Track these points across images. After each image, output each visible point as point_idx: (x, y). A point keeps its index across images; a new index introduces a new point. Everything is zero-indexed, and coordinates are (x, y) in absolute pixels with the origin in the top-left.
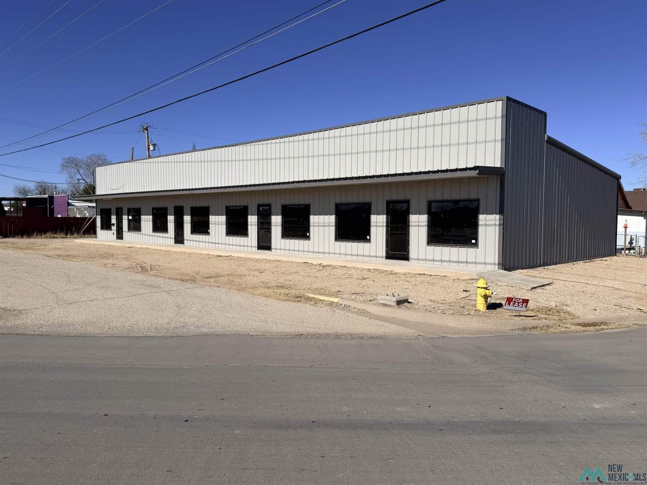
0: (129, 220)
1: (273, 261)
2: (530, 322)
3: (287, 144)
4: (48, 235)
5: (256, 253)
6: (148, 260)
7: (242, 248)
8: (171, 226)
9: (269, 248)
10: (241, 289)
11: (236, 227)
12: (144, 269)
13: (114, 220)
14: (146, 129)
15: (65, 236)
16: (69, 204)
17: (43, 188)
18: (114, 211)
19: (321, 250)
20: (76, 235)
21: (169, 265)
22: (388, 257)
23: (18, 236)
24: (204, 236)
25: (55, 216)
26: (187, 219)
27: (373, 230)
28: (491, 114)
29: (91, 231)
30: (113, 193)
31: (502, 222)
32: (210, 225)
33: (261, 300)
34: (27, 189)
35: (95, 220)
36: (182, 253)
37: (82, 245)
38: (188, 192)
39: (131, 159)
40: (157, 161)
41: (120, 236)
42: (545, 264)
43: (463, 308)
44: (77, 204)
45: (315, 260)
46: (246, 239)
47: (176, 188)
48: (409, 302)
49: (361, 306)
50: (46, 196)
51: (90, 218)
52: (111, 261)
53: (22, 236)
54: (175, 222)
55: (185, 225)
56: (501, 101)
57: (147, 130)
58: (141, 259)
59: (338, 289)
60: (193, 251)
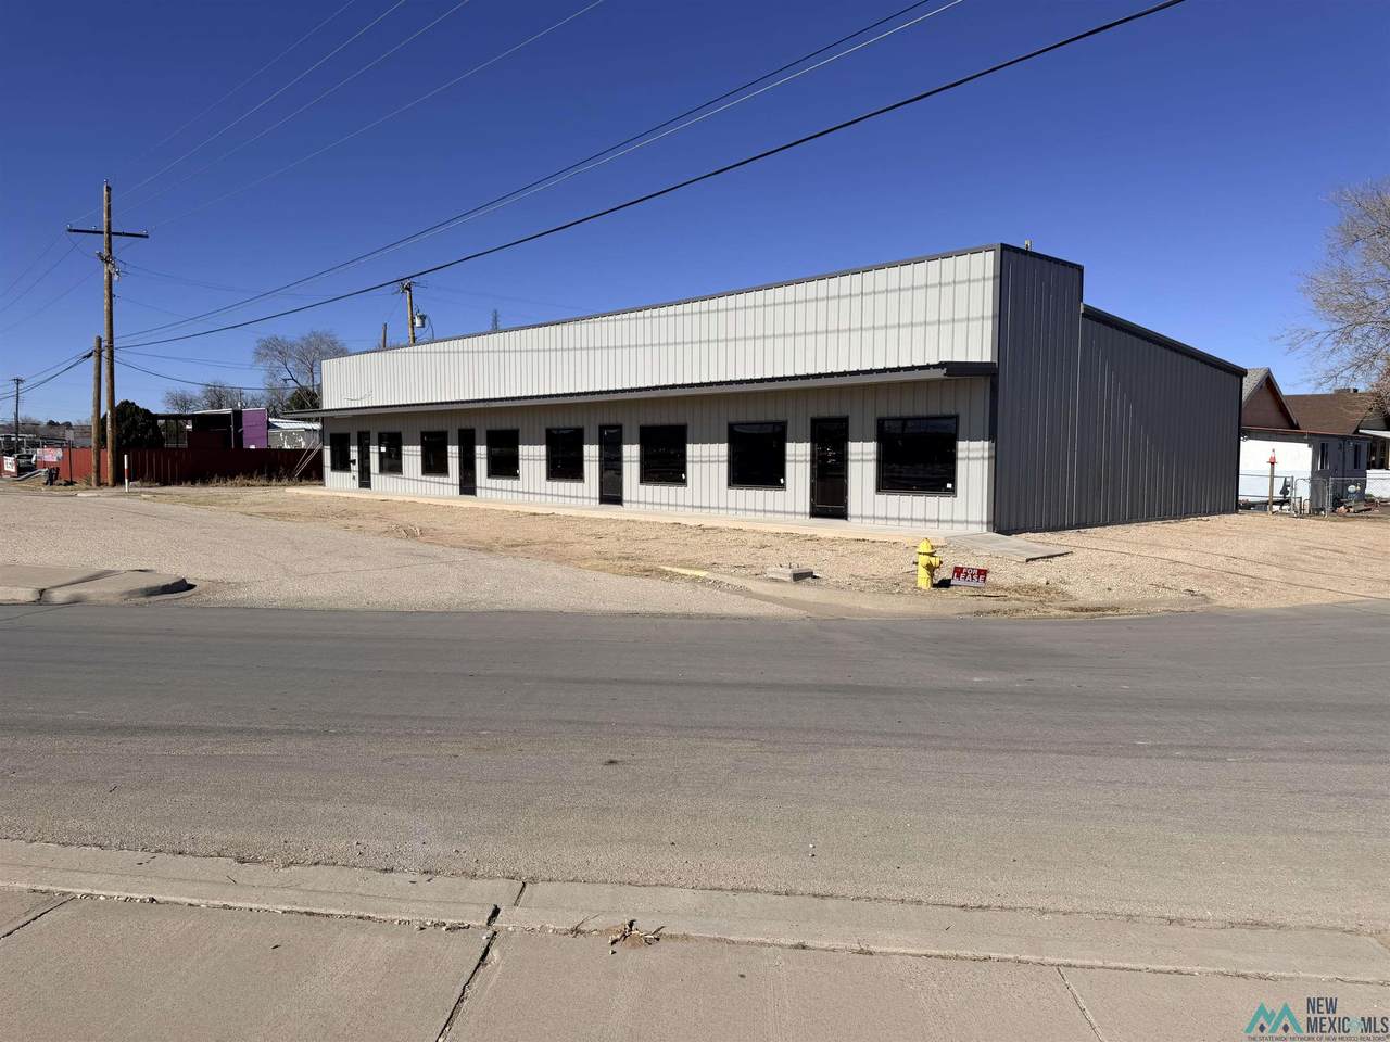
0: (380, 453)
1: (622, 522)
2: (991, 604)
3: (648, 321)
4: (238, 480)
5: (595, 509)
6: (417, 522)
7: (574, 501)
8: (454, 464)
9: (618, 501)
10: (562, 560)
11: (564, 466)
12: (410, 534)
13: (354, 454)
14: (407, 288)
15: (266, 483)
16: (270, 426)
17: (217, 395)
18: (354, 437)
19: (705, 504)
20: (285, 481)
21: (450, 528)
22: (814, 513)
23: (186, 482)
24: (510, 481)
25: (245, 447)
26: (481, 451)
27: (789, 467)
28: (977, 273)
29: (314, 473)
30: (353, 406)
31: (993, 453)
32: (521, 462)
33: (590, 574)
34: (188, 398)
35: (320, 453)
36: (472, 510)
37: (301, 498)
38: (482, 405)
39: (382, 345)
40: (428, 350)
41: (365, 481)
42: (1081, 525)
43: (897, 585)
44: (284, 426)
45: (691, 519)
46: (580, 485)
47: (462, 399)
48: (815, 577)
49: (738, 582)
50: (228, 411)
51: (311, 451)
52: (354, 522)
53: (193, 483)
54: (460, 457)
55: (478, 462)
56: (992, 252)
57: (409, 289)
58: (406, 519)
59: (715, 561)
60: (491, 506)
